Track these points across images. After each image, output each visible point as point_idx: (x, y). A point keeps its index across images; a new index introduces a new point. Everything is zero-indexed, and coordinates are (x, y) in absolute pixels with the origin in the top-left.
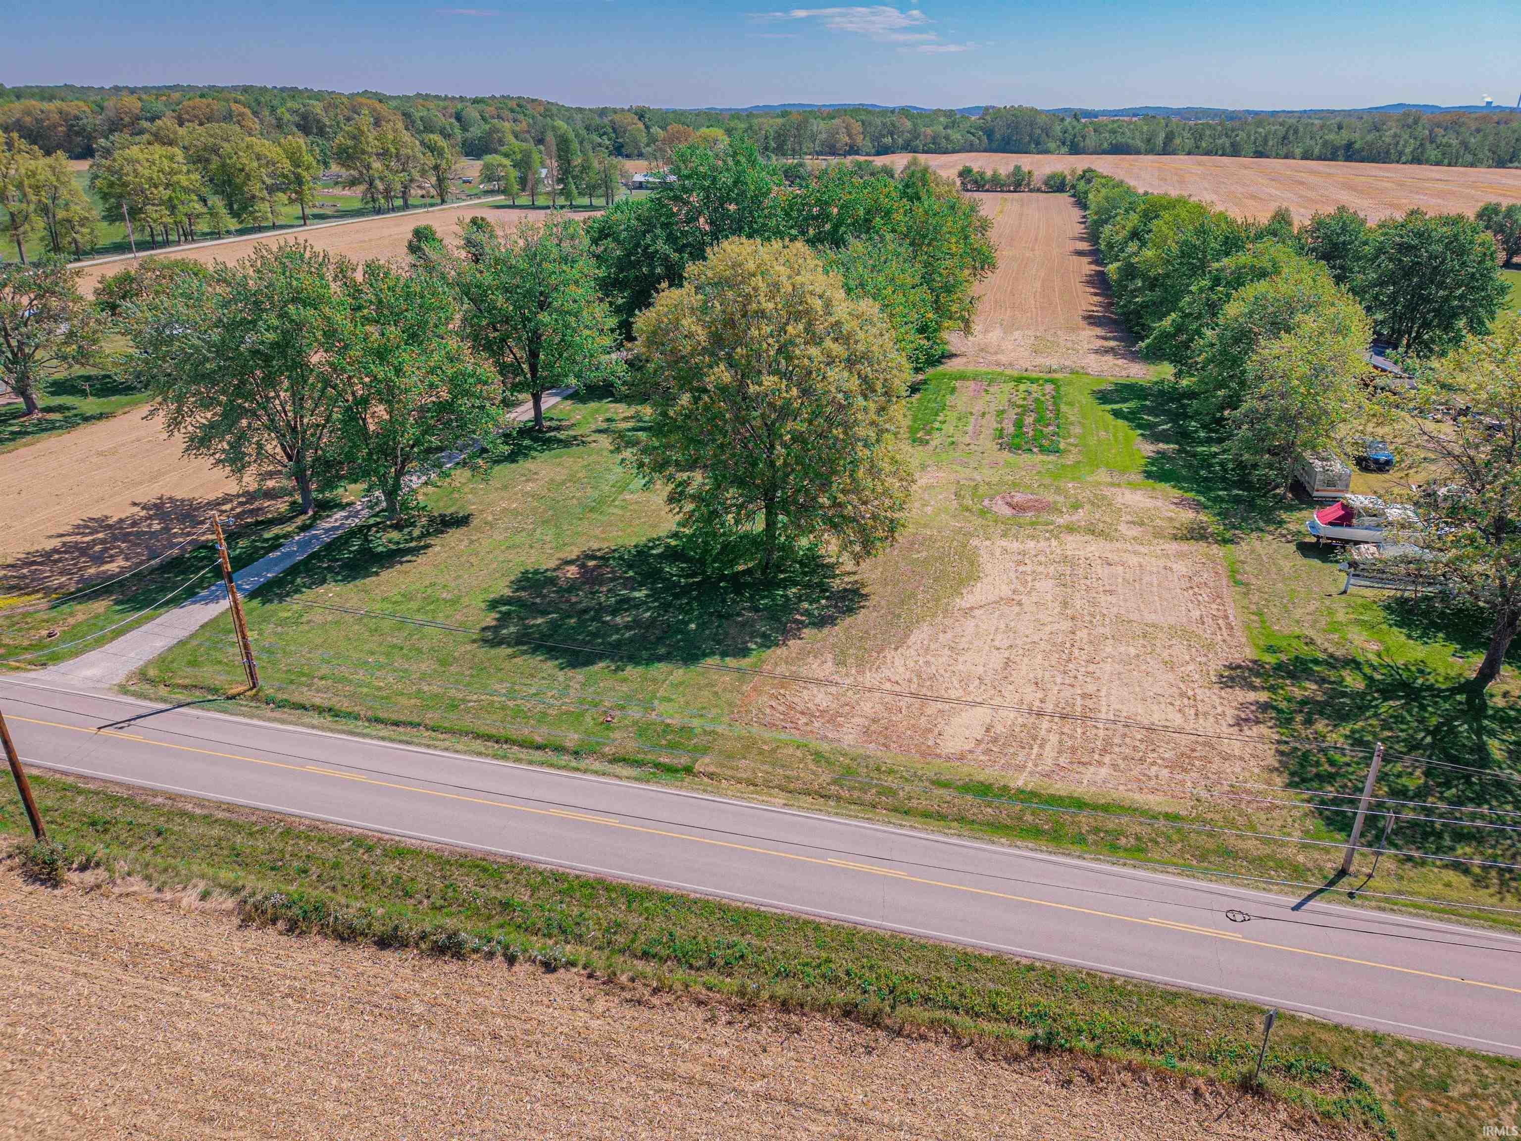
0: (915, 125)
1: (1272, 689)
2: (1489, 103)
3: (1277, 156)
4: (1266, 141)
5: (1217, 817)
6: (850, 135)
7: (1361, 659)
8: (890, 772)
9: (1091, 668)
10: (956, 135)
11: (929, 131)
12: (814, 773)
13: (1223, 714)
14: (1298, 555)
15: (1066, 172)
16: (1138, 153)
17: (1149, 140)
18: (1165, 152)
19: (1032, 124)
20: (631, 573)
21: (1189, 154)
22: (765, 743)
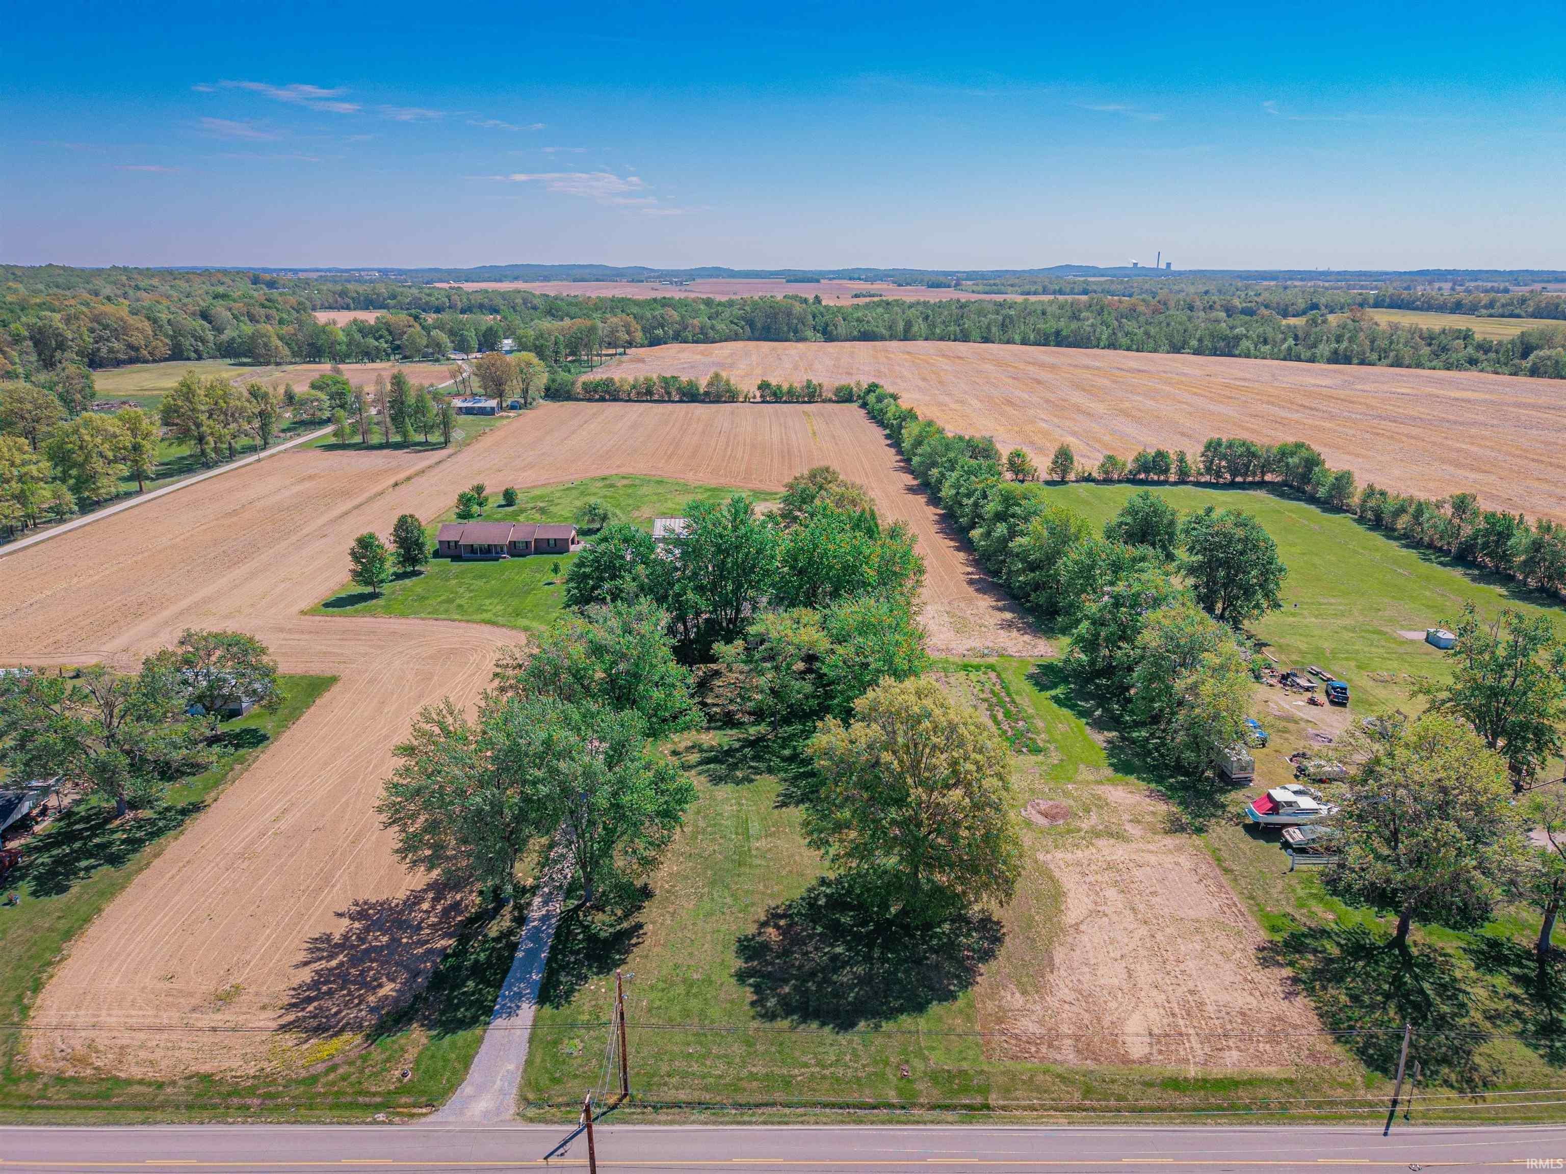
0: (683, 317)
1: (1291, 964)
2: (1135, 264)
3: (1001, 342)
4: (988, 328)
5: (1313, 1076)
6: (628, 333)
7: (1328, 929)
8: (1113, 1081)
9: (1182, 966)
10: (721, 326)
11: (695, 322)
12: (1068, 1093)
13: (1276, 992)
14: (1248, 838)
15: (853, 385)
16: (883, 339)
17: (890, 327)
18: (905, 339)
19: (789, 314)
20: (819, 930)
21: (926, 339)
22: (1021, 1074)
